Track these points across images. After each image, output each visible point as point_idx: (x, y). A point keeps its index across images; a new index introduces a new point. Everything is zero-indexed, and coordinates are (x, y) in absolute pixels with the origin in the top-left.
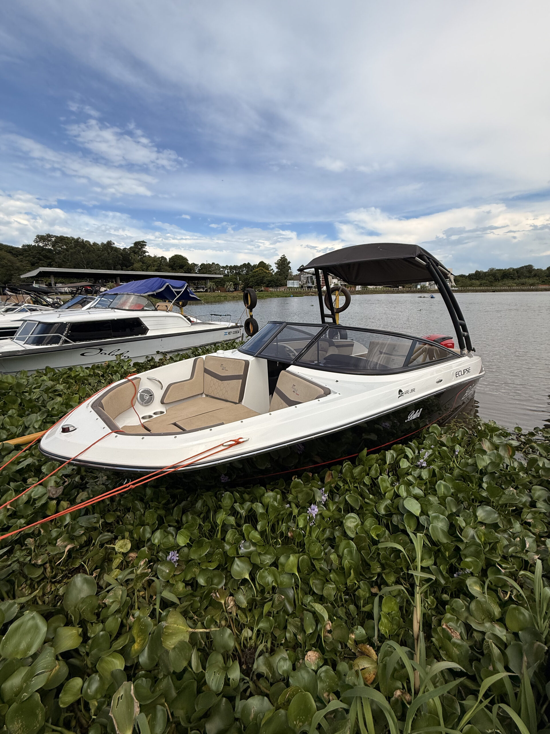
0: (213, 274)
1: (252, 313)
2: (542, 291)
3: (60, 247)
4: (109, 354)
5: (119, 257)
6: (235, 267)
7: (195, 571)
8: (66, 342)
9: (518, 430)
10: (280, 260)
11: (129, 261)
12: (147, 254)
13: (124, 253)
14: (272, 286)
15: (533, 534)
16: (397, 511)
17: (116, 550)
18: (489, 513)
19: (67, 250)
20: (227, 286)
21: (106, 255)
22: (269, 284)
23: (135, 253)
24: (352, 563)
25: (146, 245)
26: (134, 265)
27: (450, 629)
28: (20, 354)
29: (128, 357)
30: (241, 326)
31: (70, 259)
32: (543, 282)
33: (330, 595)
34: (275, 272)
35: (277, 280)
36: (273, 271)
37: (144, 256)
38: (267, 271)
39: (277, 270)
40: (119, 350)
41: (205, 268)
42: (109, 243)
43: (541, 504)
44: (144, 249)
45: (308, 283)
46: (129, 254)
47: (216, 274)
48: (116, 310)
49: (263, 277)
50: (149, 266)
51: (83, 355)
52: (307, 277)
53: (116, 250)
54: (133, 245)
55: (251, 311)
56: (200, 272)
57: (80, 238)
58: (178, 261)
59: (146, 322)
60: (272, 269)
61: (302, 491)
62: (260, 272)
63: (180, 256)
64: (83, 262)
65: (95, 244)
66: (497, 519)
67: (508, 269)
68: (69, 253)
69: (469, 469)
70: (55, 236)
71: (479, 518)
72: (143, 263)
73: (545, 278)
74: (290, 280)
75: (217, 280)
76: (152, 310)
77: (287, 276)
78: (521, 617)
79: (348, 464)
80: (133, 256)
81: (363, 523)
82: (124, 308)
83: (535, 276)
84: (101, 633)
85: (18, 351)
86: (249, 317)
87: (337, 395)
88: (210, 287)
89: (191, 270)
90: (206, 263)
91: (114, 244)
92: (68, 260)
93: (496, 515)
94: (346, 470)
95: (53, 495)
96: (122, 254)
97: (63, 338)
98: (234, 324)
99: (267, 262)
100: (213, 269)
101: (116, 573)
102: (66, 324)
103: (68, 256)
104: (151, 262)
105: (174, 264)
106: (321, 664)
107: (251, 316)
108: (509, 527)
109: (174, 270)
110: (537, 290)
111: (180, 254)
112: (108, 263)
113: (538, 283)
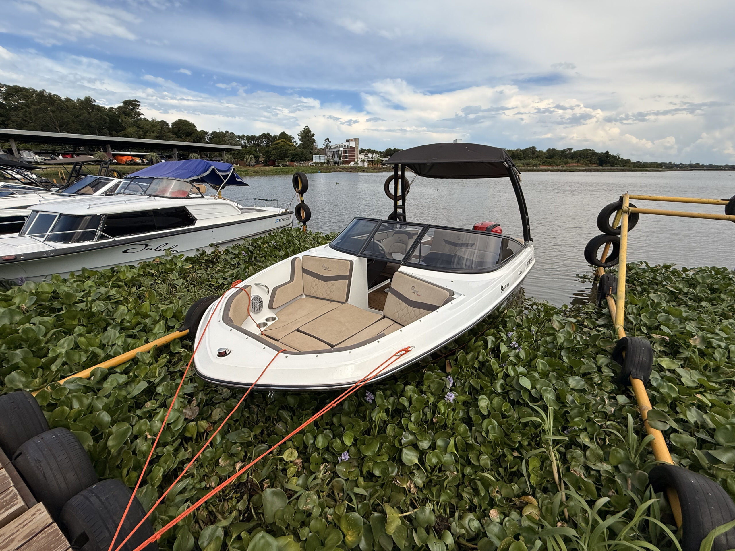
0: (227, 145)
1: (303, 198)
2: (542, 171)
3: (15, 101)
4: (156, 250)
5: (104, 119)
6: (253, 138)
7: (369, 465)
8: (102, 237)
9: (565, 307)
10: (304, 131)
11: (119, 124)
12: (142, 117)
13: (110, 114)
14: (297, 161)
15: (606, 392)
16: (511, 388)
17: (285, 460)
18: (578, 382)
19: (27, 106)
20: (247, 160)
21: (86, 114)
22: (293, 158)
23: (126, 115)
24: (496, 436)
25: (139, 105)
26: (127, 130)
27: (576, 472)
28: (49, 255)
29: (177, 251)
30: (292, 213)
31: (34, 119)
32: (543, 163)
33: (487, 464)
34: (298, 144)
35: (302, 154)
36: (297, 144)
37: (138, 119)
38: (290, 144)
39: (300, 142)
40: (167, 244)
41: (217, 137)
42: (88, 100)
43: (605, 369)
44: (138, 110)
45: (335, 158)
46: (119, 116)
47: (231, 144)
48: (156, 198)
49: (287, 150)
50: (147, 132)
51: (125, 252)
52: (334, 152)
53: (100, 109)
54: (122, 105)
55: (302, 196)
56: (211, 141)
57: (44, 90)
58: (184, 127)
59: (193, 212)
60: (295, 142)
61: (434, 381)
62: (283, 144)
63: (186, 121)
64: (54, 123)
65: (68, 100)
66: (584, 386)
67: (516, 150)
68: (31, 110)
69: (550, 346)
70: (5, 85)
71: (571, 386)
72: (139, 127)
73: (545, 159)
74: (316, 154)
75: (233, 152)
76: (199, 198)
77: (312, 149)
78: (618, 455)
79: (462, 353)
80: (124, 119)
81: (491, 403)
82: (165, 195)
83: (537, 157)
84: (310, 534)
85: (46, 252)
86: (300, 202)
87: (462, 297)
88: (227, 160)
89: (201, 139)
90: (218, 131)
91: (95, 101)
92: (31, 119)
93: (583, 383)
94: (460, 357)
95: (191, 416)
96: (107, 115)
97: (99, 233)
98: (284, 211)
99: (289, 133)
100: (227, 138)
101: (294, 481)
102: (100, 216)
103: (30, 113)
104: (148, 127)
105: (180, 131)
106: (503, 517)
107: (303, 201)
108: (593, 390)
109: (179, 137)
110: (538, 171)
111: (185, 119)
112: (89, 125)
113: (540, 164)
